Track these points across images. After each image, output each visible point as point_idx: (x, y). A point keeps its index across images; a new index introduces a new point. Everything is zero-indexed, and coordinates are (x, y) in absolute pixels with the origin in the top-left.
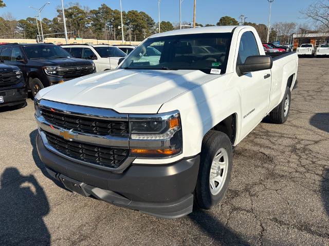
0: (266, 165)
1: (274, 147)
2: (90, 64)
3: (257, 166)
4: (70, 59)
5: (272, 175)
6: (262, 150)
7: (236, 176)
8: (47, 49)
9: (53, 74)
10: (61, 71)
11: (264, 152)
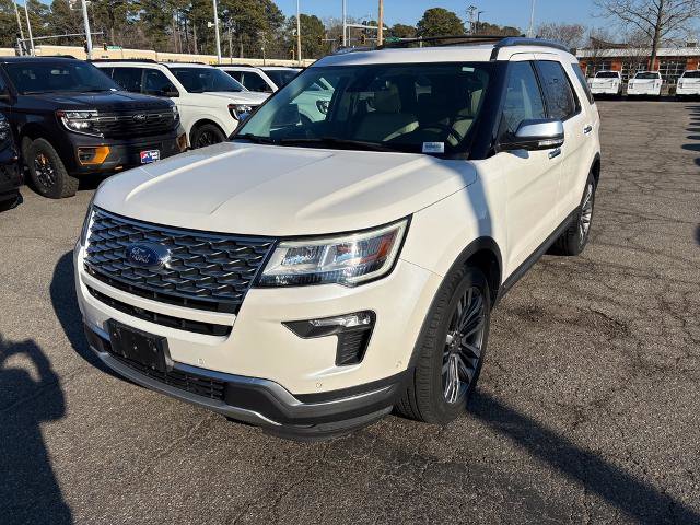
0: (618, 343)
1: (620, 299)
2: (168, 107)
3: (599, 346)
4: (117, 94)
5: (638, 365)
6: (595, 306)
7: (562, 371)
8: (61, 70)
9: (82, 129)
10: (102, 123)
11: (601, 310)
